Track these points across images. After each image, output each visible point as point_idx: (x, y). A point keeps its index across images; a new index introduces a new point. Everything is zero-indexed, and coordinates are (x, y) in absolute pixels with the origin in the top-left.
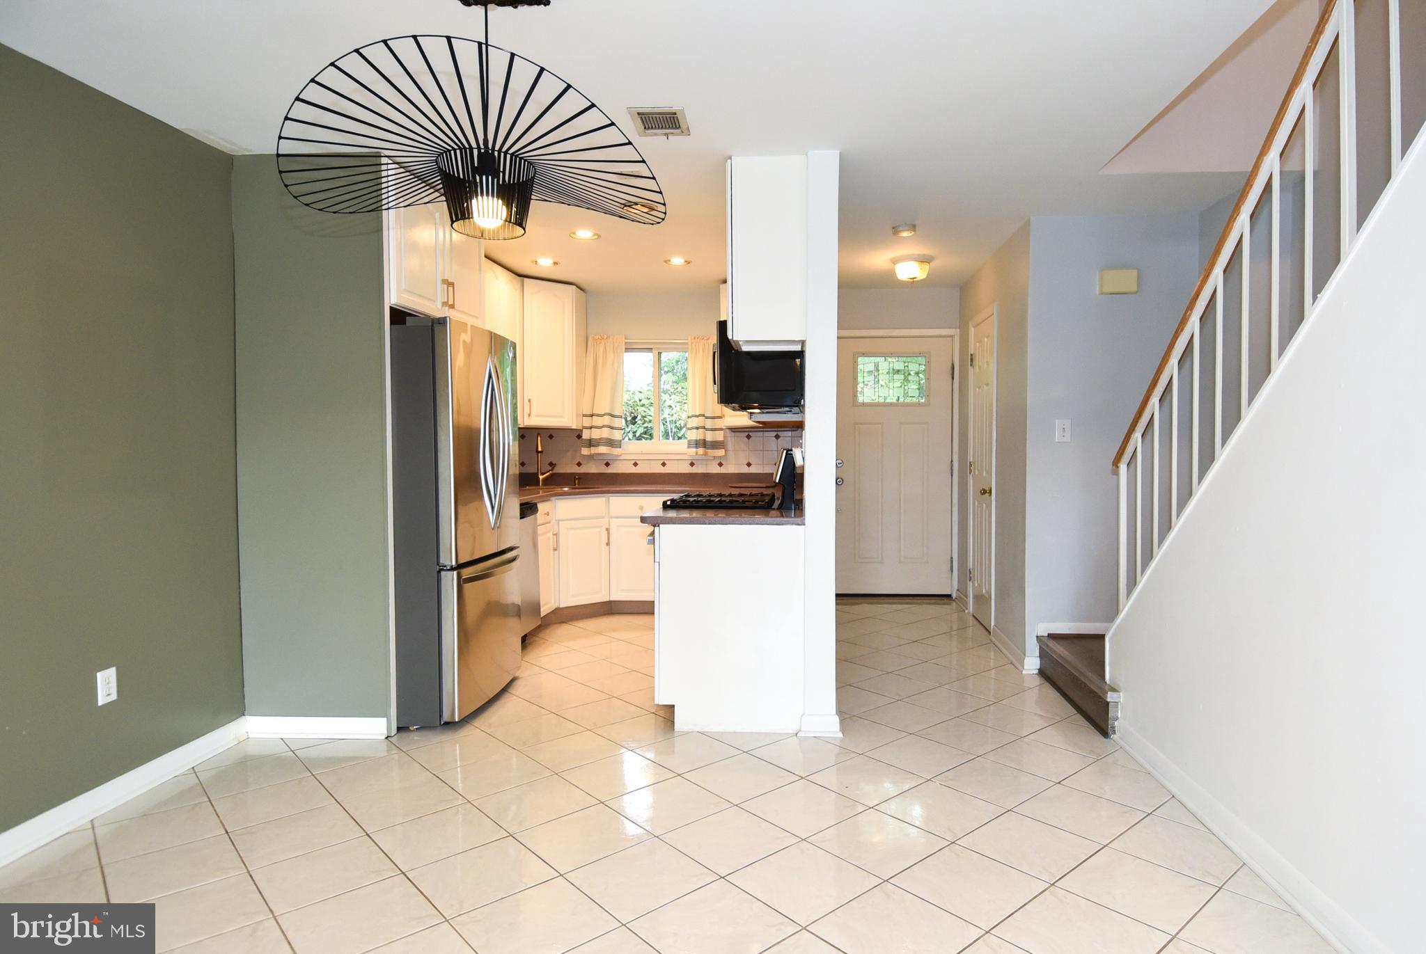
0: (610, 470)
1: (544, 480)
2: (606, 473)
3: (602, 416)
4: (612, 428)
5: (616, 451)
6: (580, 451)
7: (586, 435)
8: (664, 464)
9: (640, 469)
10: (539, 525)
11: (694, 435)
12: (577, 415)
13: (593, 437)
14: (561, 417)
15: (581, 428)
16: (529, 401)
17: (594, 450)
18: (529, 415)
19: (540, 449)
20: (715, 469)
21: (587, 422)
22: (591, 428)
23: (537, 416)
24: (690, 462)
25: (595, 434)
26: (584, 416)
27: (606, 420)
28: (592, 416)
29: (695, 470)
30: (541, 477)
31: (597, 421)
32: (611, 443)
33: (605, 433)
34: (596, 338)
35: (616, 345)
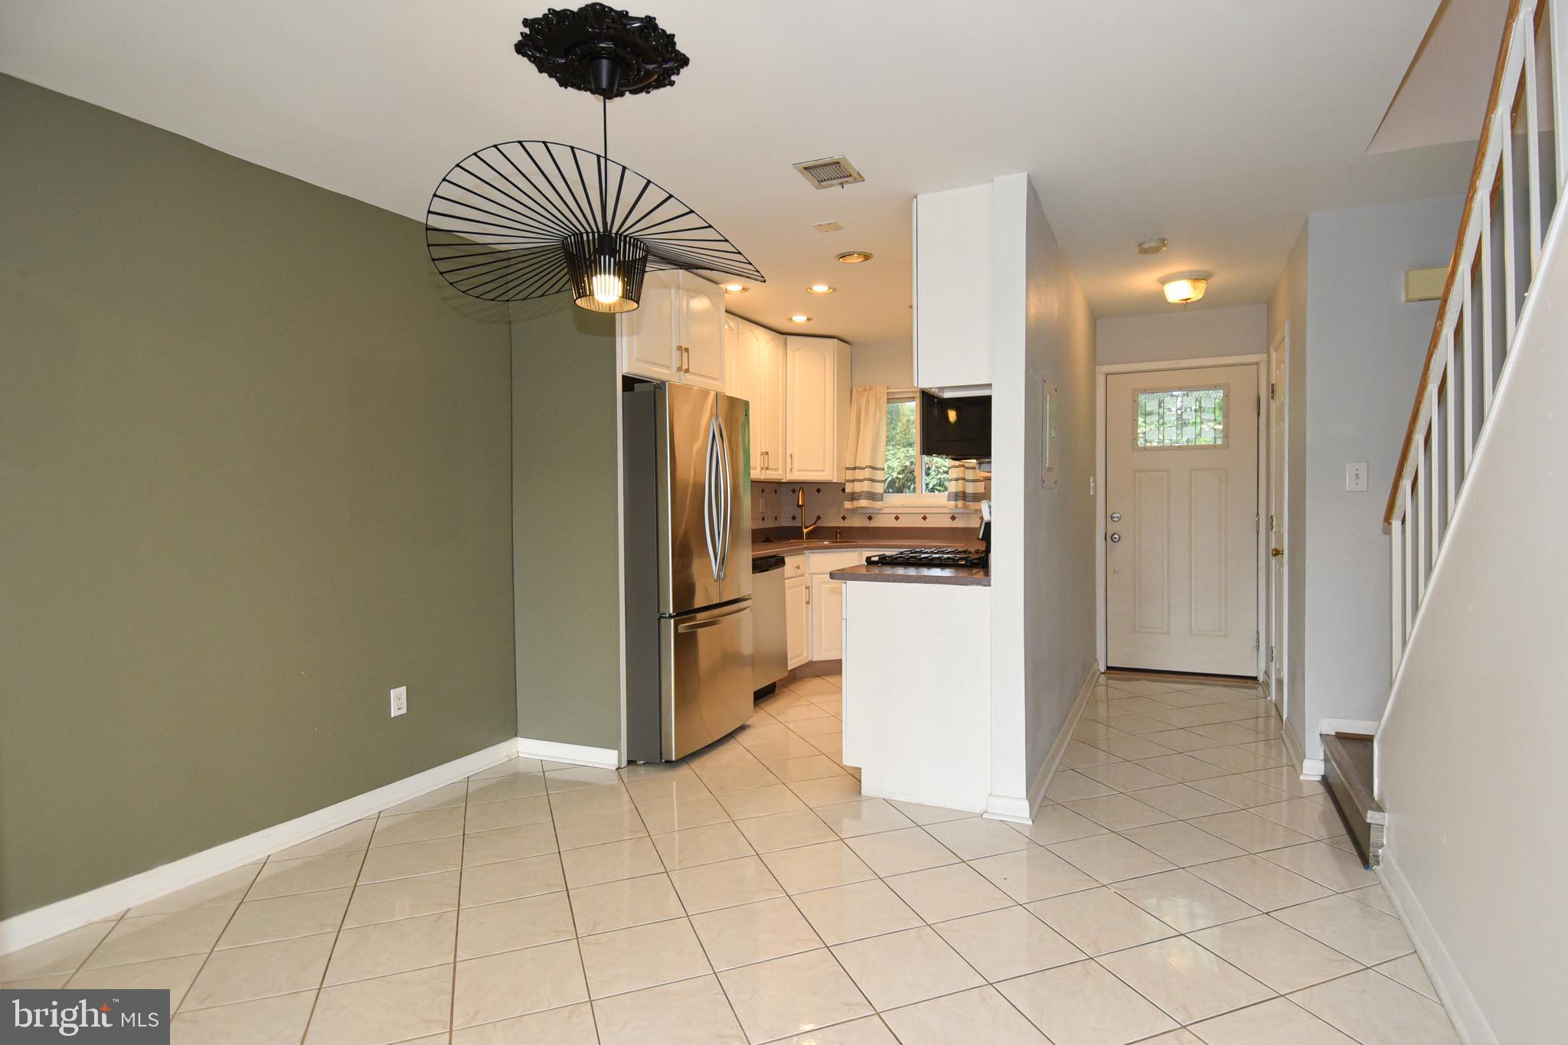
0: (873, 524)
1: (807, 533)
2: (869, 528)
3: (863, 469)
4: (873, 480)
5: (878, 504)
6: (844, 503)
7: (849, 488)
8: (924, 518)
9: (902, 523)
10: (786, 579)
11: (953, 487)
12: (839, 468)
13: (855, 490)
14: (822, 469)
15: (844, 481)
16: (792, 455)
17: (856, 504)
18: (792, 470)
19: (800, 503)
21: (850, 475)
22: (853, 481)
23: (798, 470)
24: (950, 515)
25: (858, 488)
26: (847, 469)
27: (867, 473)
28: (855, 469)
29: (955, 523)
30: (805, 531)
31: (859, 475)
32: (872, 496)
33: (865, 487)
34: (860, 389)
35: (878, 396)
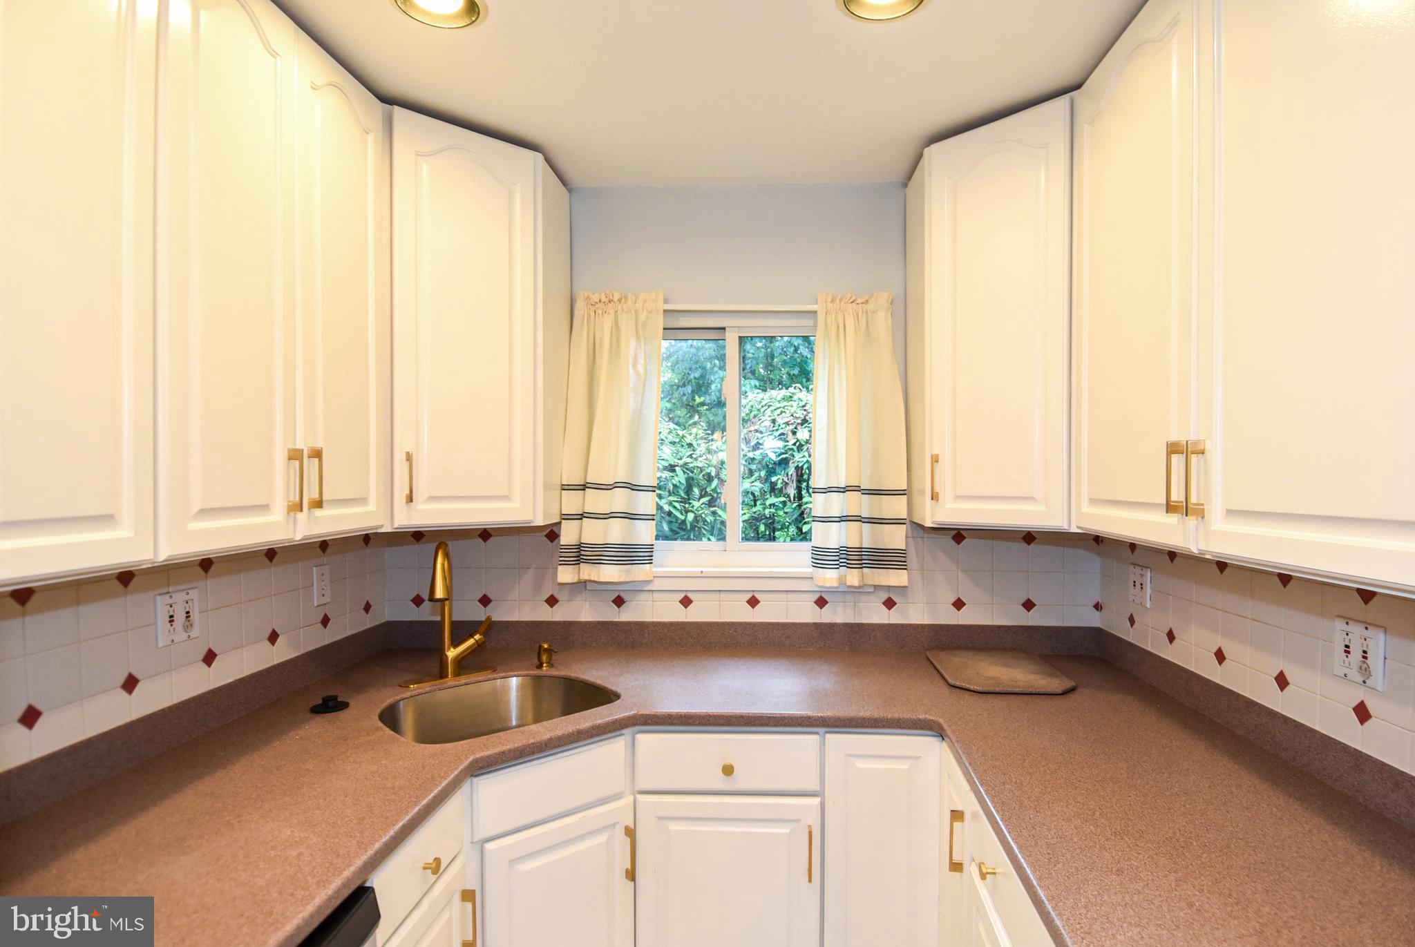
0: (627, 615)
2: (616, 624)
3: (608, 488)
4: (630, 517)
5: (640, 572)
6: (555, 576)
7: (568, 535)
8: (753, 602)
9: (696, 614)
11: (830, 536)
12: (547, 487)
13: (586, 539)
14: (506, 498)
15: (558, 520)
16: (409, 457)
17: (587, 572)
18: (410, 499)
20: (877, 615)
21: (572, 502)
22: (581, 516)
23: (431, 499)
24: (816, 596)
25: (592, 533)
26: (565, 488)
27: (618, 500)
28: (584, 487)
29: (827, 616)
30: (452, 653)
31: (595, 501)
32: (631, 554)
33: (615, 532)
34: (596, 298)
35: (642, 318)
